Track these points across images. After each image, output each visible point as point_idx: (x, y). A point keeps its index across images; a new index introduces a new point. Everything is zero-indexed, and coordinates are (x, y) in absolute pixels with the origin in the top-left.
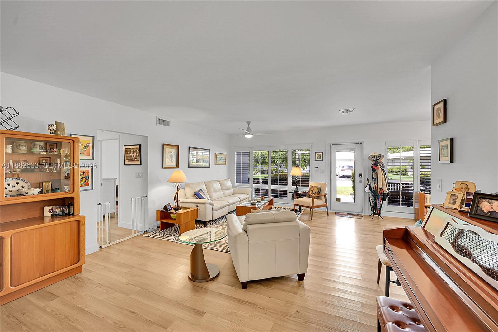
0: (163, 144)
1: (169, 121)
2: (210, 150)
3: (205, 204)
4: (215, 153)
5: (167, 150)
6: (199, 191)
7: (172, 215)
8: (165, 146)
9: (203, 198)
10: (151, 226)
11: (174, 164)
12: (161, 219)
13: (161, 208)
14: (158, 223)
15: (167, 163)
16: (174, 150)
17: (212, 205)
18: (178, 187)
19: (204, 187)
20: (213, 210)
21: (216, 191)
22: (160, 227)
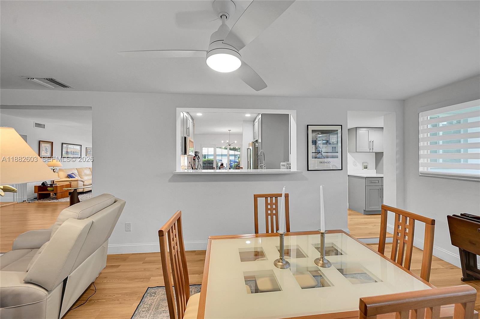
0: (40, 141)
1: (45, 125)
2: (81, 145)
3: (77, 181)
4: (86, 148)
5: (43, 145)
6: (72, 174)
7: (48, 188)
8: (41, 142)
9: (74, 178)
10: (29, 197)
11: (49, 154)
12: (39, 191)
13: (40, 184)
14: (36, 195)
15: (43, 154)
16: (48, 146)
17: (83, 182)
18: (53, 170)
19: (76, 172)
20: (84, 185)
21: (86, 175)
22: (38, 198)
